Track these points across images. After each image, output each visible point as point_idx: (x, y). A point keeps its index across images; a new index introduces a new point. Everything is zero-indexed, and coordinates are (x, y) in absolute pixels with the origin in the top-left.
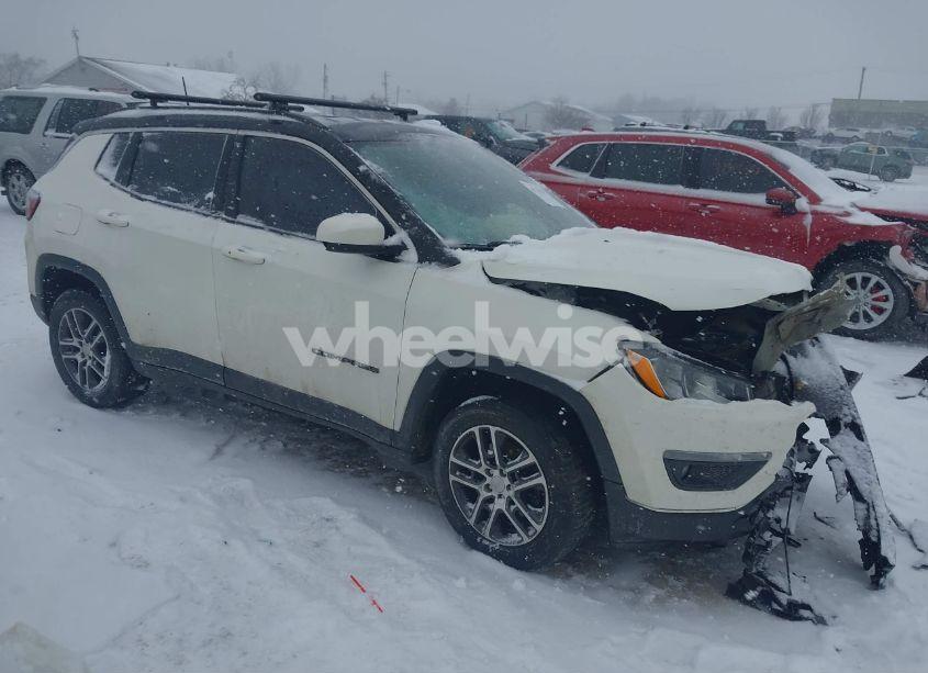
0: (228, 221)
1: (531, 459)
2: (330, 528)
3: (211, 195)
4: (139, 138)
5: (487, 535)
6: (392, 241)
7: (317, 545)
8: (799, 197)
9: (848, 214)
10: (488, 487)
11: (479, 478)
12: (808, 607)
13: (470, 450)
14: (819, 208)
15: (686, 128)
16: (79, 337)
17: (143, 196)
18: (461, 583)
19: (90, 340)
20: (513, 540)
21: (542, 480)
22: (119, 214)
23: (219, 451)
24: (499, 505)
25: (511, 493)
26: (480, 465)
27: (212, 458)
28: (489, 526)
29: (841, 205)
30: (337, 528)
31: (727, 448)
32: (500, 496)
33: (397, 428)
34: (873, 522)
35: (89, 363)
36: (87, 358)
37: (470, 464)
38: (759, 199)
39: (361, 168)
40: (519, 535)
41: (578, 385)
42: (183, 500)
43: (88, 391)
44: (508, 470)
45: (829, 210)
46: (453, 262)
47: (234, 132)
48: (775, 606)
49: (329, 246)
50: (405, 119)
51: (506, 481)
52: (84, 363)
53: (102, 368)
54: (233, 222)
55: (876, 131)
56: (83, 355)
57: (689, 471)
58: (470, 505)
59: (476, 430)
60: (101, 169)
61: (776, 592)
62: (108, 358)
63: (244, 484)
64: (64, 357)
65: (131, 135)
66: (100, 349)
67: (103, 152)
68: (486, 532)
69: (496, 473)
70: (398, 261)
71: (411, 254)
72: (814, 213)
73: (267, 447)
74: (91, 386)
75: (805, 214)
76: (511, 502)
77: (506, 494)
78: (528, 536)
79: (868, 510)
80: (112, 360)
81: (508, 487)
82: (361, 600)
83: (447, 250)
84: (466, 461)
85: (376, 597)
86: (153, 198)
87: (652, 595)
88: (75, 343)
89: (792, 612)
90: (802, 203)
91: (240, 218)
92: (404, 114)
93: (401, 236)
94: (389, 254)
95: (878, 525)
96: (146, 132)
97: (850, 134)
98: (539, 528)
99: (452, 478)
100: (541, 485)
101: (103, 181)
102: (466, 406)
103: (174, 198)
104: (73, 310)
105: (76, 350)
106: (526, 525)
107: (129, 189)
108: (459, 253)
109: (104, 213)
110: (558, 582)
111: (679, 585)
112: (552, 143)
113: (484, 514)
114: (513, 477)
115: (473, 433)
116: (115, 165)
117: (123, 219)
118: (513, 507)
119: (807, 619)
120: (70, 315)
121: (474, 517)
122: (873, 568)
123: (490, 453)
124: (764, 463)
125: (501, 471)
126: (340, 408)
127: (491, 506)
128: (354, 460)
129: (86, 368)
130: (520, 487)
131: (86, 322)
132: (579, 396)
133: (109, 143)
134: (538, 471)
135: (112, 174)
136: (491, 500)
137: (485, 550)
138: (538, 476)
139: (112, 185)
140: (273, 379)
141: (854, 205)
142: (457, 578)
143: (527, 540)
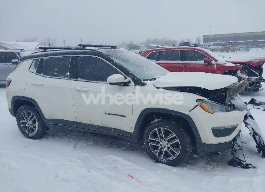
0: (75, 80)
1: (174, 135)
2: (116, 163)
3: (68, 74)
4: (42, 60)
5: (162, 158)
6: (126, 81)
7: (114, 168)
8: (212, 60)
9: (225, 64)
10: (161, 145)
11: (158, 143)
12: (250, 165)
13: (155, 135)
14: (218, 63)
15: (174, 46)
16: (27, 119)
17: (46, 76)
18: (159, 172)
19: (31, 119)
20: (170, 158)
21: (178, 140)
22: (39, 82)
23: (75, 147)
24: (165, 149)
25: (169, 145)
26: (158, 139)
27: (74, 149)
28: (163, 156)
29: (223, 61)
30: (119, 163)
31: (228, 124)
32: (165, 147)
33: (132, 132)
34: (261, 140)
35: (30, 126)
36: (30, 125)
37: (155, 139)
38: (202, 62)
39: (114, 62)
40: (172, 157)
41: (187, 113)
42: (71, 161)
43: (30, 135)
44: (167, 139)
45: (220, 63)
46: (145, 84)
47: (73, 56)
48: (242, 166)
49: (111, 84)
50: (114, 49)
51: (167, 142)
52: (29, 127)
53: (35, 127)
54: (77, 81)
55: (215, 43)
56: (28, 124)
57: (218, 132)
58: (156, 151)
59: (156, 129)
60: (31, 70)
61: (242, 162)
62: (37, 124)
63: (87, 154)
64: (22, 126)
65: (40, 60)
66: (34, 122)
67: (31, 65)
68: (162, 157)
69: (163, 140)
70: (129, 86)
71: (132, 83)
72: (217, 64)
73: (88, 143)
74: (31, 133)
75: (214, 65)
76: (169, 148)
77: (167, 146)
78: (175, 157)
79: (259, 137)
80: (38, 125)
81: (167, 144)
82: (134, 181)
83: (142, 81)
84: (154, 138)
85: (138, 179)
86: (50, 76)
87: (209, 168)
88: (26, 121)
89: (247, 166)
90: (213, 62)
91: (78, 79)
92: (113, 47)
93: (129, 79)
94: (126, 84)
95: (263, 140)
96: (45, 58)
97: (209, 44)
98: (178, 154)
99: (150, 144)
100: (178, 142)
101: (32, 73)
102: (152, 123)
103: (56, 76)
104: (24, 112)
105: (26, 123)
106: (174, 153)
107: (41, 75)
108: (146, 82)
109: (34, 82)
110: (184, 168)
111: (215, 164)
112: (143, 53)
113: (161, 153)
114: (169, 141)
115: (155, 130)
116: (35, 68)
117: (41, 83)
118: (169, 149)
119: (251, 168)
120: (24, 113)
121: (158, 154)
122: (262, 152)
123: (161, 135)
124: (236, 127)
125: (165, 140)
126: (114, 129)
127: (163, 150)
128: (114, 144)
129: (30, 128)
130: (172, 143)
131: (29, 114)
132: (187, 116)
133: (33, 62)
134: (177, 138)
135: (35, 71)
136: (162, 148)
137: (162, 163)
138: (177, 140)
139: (35, 74)
140: (92, 123)
141: (226, 61)
142: (158, 171)
143: (175, 158)
